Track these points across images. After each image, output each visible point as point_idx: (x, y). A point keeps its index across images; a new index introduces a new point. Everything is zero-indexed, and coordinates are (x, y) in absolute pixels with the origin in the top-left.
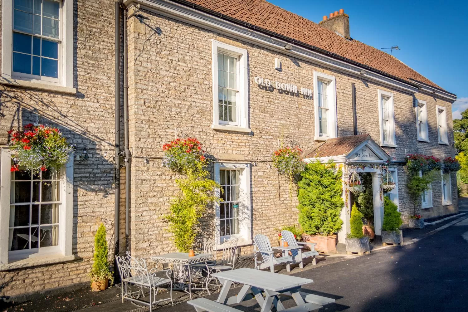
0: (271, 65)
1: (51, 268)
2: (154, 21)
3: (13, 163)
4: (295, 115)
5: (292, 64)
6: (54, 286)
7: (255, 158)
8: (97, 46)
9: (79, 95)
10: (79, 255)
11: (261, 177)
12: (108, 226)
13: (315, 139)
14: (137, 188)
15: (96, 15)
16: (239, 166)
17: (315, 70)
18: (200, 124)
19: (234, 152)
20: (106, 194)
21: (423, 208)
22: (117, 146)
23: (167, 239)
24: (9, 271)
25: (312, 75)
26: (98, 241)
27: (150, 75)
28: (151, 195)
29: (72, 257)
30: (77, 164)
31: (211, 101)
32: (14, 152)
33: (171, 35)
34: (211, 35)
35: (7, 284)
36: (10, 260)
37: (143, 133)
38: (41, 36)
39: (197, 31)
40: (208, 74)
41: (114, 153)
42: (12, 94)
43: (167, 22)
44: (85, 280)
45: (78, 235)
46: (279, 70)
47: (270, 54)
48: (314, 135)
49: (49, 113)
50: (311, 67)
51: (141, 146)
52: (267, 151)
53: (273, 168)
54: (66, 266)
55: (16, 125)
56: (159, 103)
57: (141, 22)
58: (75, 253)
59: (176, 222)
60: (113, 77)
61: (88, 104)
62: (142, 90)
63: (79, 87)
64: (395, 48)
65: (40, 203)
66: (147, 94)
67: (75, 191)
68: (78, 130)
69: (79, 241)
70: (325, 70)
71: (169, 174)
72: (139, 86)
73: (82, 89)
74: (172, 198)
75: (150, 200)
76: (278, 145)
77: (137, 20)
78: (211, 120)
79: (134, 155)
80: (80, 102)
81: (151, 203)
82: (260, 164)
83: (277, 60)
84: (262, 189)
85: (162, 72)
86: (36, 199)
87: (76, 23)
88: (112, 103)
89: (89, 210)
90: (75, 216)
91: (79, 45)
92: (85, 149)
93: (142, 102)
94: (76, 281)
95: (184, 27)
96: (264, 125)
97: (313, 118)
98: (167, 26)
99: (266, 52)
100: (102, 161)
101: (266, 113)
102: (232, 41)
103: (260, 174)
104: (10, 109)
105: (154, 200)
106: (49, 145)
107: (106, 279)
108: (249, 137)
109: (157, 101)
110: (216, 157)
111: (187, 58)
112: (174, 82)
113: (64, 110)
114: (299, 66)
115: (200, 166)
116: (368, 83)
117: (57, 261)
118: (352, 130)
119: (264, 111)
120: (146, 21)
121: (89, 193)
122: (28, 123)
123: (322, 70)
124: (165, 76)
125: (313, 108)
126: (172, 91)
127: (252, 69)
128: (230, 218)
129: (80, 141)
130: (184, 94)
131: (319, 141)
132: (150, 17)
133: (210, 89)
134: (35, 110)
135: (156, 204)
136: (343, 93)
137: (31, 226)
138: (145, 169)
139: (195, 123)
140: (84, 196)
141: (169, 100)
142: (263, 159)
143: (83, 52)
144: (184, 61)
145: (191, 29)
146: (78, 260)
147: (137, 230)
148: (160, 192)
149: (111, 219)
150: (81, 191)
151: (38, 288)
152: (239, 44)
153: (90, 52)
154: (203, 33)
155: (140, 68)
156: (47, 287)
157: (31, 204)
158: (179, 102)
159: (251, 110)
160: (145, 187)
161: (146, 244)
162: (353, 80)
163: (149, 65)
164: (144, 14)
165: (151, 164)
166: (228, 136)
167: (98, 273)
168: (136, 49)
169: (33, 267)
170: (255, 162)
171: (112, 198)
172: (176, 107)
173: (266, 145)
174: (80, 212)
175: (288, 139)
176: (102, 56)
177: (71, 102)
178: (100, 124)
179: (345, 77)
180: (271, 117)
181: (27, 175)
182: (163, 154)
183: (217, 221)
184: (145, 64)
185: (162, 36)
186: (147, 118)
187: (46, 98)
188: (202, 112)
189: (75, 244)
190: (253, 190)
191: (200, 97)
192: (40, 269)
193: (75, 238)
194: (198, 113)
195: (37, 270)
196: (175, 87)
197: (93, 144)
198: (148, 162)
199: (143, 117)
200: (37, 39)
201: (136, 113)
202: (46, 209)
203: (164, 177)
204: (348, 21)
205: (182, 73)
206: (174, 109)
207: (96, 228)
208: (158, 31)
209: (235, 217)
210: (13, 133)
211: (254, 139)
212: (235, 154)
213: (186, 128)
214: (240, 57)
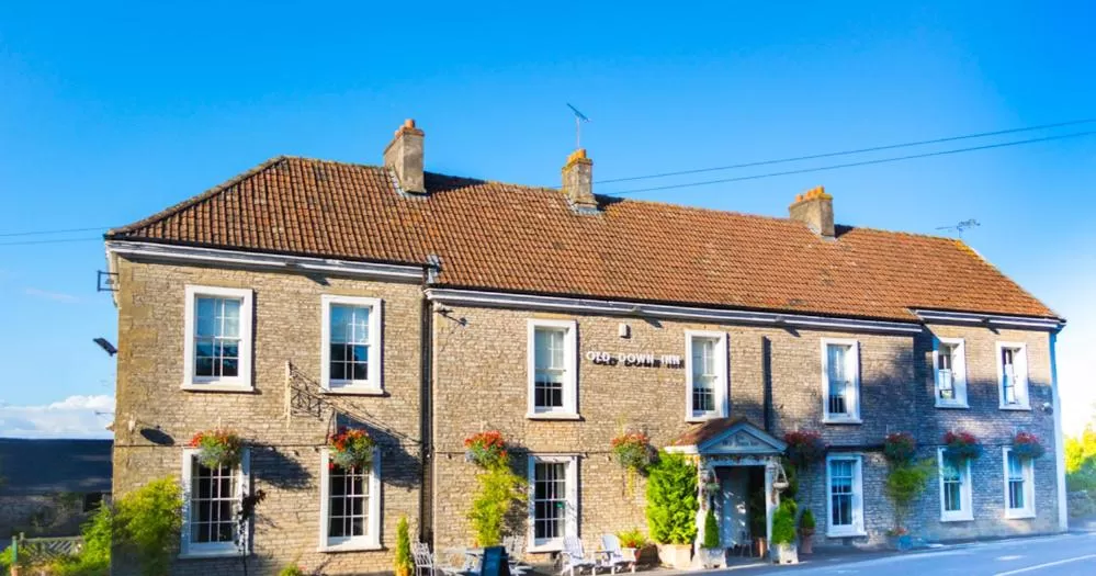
0: (613, 332)
1: (361, 554)
2: (458, 312)
3: (331, 461)
4: (653, 392)
5: (648, 325)
6: (364, 571)
7: (586, 449)
8: (403, 345)
9: (386, 395)
10: (386, 545)
11: (595, 471)
12: (413, 519)
13: (686, 420)
14: (438, 483)
15: (402, 315)
16: (561, 459)
17: (690, 327)
18: (512, 414)
19: (557, 442)
20: (410, 488)
21: (943, 519)
22: (420, 442)
23: (471, 535)
24: (328, 553)
25: (684, 335)
26: (400, 532)
27: (454, 368)
28: (453, 490)
29: (379, 547)
30: (383, 460)
31: (525, 386)
32: (331, 452)
33: (478, 323)
34: (527, 313)
35: (326, 564)
36: (329, 545)
37: (445, 429)
38: (354, 343)
39: (509, 312)
40: (523, 357)
41: (418, 449)
42: (329, 401)
43: (473, 310)
44: (390, 569)
45: (385, 526)
46: (628, 336)
47: (612, 319)
48: (684, 414)
49: (359, 415)
50: (682, 324)
51: (444, 441)
52: (605, 440)
53: (614, 460)
54: (374, 554)
55: (332, 427)
56: (463, 396)
57: (445, 316)
58: (382, 542)
59: (479, 518)
60: (418, 373)
61: (394, 402)
62: (445, 385)
63: (386, 387)
64: (968, 223)
65: (353, 496)
66: (451, 389)
67: (382, 486)
68: (383, 428)
69: (385, 532)
70: (708, 326)
71: (473, 469)
72: (442, 381)
73: (388, 388)
74: (476, 494)
75: (452, 496)
76: (622, 430)
77: (441, 315)
78: (526, 409)
79: (436, 450)
80: (386, 401)
81: (454, 498)
82: (595, 456)
83: (621, 326)
84: (596, 486)
85: (467, 364)
86: (349, 492)
87: (383, 326)
88: (417, 400)
89: (395, 504)
90: (382, 509)
91: (386, 348)
92: (390, 446)
93: (445, 397)
94: (383, 569)
95: (493, 311)
96: (600, 408)
97: (684, 392)
98: (472, 315)
99: (605, 319)
100: (406, 457)
101: (605, 393)
102: (554, 315)
103: (593, 467)
104: (327, 414)
105: (457, 495)
106: (357, 446)
107: (408, 567)
108: (578, 424)
109: (460, 395)
110: (531, 449)
111: (496, 344)
112: (481, 372)
113: (371, 410)
114: (660, 326)
115: (501, 462)
116: (799, 331)
117: (366, 548)
118: (761, 403)
119: (601, 391)
120: (450, 314)
121: (394, 487)
122: (342, 425)
123: (703, 326)
124: (470, 367)
125: (684, 379)
126: (479, 382)
127: (582, 342)
128: (552, 519)
129: (386, 438)
130: (492, 384)
131: (693, 423)
132: (454, 309)
133: (525, 375)
134: (347, 413)
135: (459, 500)
136: (744, 352)
137: (345, 517)
138: (447, 464)
139: (506, 413)
140: (390, 490)
141: (473, 392)
142: (598, 450)
143: (390, 353)
144: (493, 347)
145: (502, 312)
146: (384, 549)
147: (438, 524)
148: (463, 488)
149: (416, 514)
150: (386, 486)
151: (351, 571)
152: (566, 316)
153: (396, 353)
154: (516, 313)
155: (443, 364)
156: (359, 571)
157: (345, 496)
158: (486, 392)
159: (582, 391)
160: (447, 483)
161: (449, 539)
162: (766, 332)
163: (453, 358)
164: (448, 308)
165: (453, 459)
166: (548, 425)
167: (401, 562)
168: (439, 344)
169: (346, 552)
170: (586, 453)
171: (416, 493)
172: (483, 398)
173: (604, 432)
174: (386, 505)
175: (641, 423)
176: (408, 354)
177: (378, 403)
178: (405, 421)
179: (749, 328)
180: (612, 397)
181: (342, 471)
182: (466, 449)
183: (531, 521)
184: (448, 359)
185: (467, 325)
186: (450, 413)
187: (356, 401)
188: (514, 400)
189: (382, 534)
190: (583, 486)
191: (511, 384)
192: (352, 555)
193: (382, 529)
194: (509, 402)
195: (350, 555)
196: (482, 377)
197: (398, 440)
198: (450, 457)
199: (445, 413)
200: (350, 347)
201: (438, 409)
202: (358, 502)
203: (467, 472)
204: (830, 205)
205: (490, 361)
206: (480, 401)
207: (399, 521)
208: (463, 321)
209: (560, 518)
210: (331, 435)
211: (585, 425)
212: (557, 445)
213: (494, 420)
214: (567, 330)
